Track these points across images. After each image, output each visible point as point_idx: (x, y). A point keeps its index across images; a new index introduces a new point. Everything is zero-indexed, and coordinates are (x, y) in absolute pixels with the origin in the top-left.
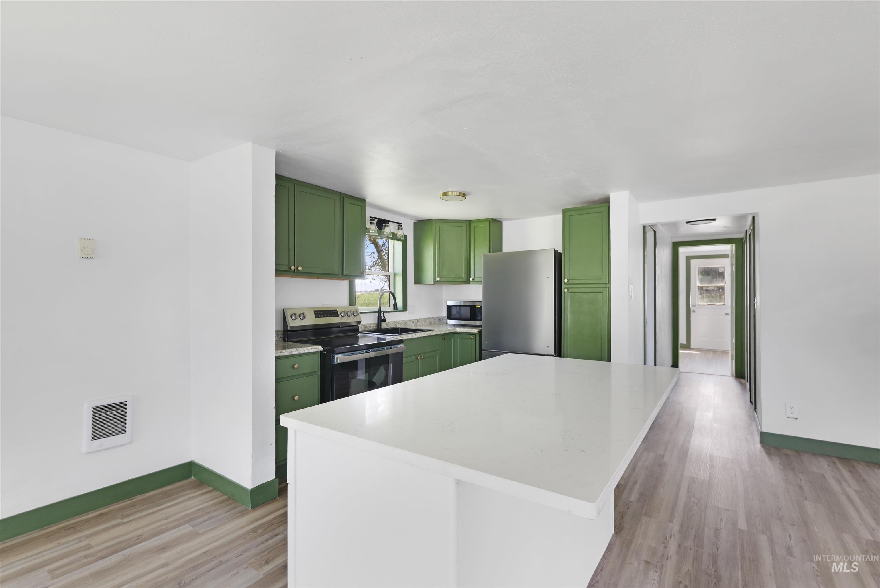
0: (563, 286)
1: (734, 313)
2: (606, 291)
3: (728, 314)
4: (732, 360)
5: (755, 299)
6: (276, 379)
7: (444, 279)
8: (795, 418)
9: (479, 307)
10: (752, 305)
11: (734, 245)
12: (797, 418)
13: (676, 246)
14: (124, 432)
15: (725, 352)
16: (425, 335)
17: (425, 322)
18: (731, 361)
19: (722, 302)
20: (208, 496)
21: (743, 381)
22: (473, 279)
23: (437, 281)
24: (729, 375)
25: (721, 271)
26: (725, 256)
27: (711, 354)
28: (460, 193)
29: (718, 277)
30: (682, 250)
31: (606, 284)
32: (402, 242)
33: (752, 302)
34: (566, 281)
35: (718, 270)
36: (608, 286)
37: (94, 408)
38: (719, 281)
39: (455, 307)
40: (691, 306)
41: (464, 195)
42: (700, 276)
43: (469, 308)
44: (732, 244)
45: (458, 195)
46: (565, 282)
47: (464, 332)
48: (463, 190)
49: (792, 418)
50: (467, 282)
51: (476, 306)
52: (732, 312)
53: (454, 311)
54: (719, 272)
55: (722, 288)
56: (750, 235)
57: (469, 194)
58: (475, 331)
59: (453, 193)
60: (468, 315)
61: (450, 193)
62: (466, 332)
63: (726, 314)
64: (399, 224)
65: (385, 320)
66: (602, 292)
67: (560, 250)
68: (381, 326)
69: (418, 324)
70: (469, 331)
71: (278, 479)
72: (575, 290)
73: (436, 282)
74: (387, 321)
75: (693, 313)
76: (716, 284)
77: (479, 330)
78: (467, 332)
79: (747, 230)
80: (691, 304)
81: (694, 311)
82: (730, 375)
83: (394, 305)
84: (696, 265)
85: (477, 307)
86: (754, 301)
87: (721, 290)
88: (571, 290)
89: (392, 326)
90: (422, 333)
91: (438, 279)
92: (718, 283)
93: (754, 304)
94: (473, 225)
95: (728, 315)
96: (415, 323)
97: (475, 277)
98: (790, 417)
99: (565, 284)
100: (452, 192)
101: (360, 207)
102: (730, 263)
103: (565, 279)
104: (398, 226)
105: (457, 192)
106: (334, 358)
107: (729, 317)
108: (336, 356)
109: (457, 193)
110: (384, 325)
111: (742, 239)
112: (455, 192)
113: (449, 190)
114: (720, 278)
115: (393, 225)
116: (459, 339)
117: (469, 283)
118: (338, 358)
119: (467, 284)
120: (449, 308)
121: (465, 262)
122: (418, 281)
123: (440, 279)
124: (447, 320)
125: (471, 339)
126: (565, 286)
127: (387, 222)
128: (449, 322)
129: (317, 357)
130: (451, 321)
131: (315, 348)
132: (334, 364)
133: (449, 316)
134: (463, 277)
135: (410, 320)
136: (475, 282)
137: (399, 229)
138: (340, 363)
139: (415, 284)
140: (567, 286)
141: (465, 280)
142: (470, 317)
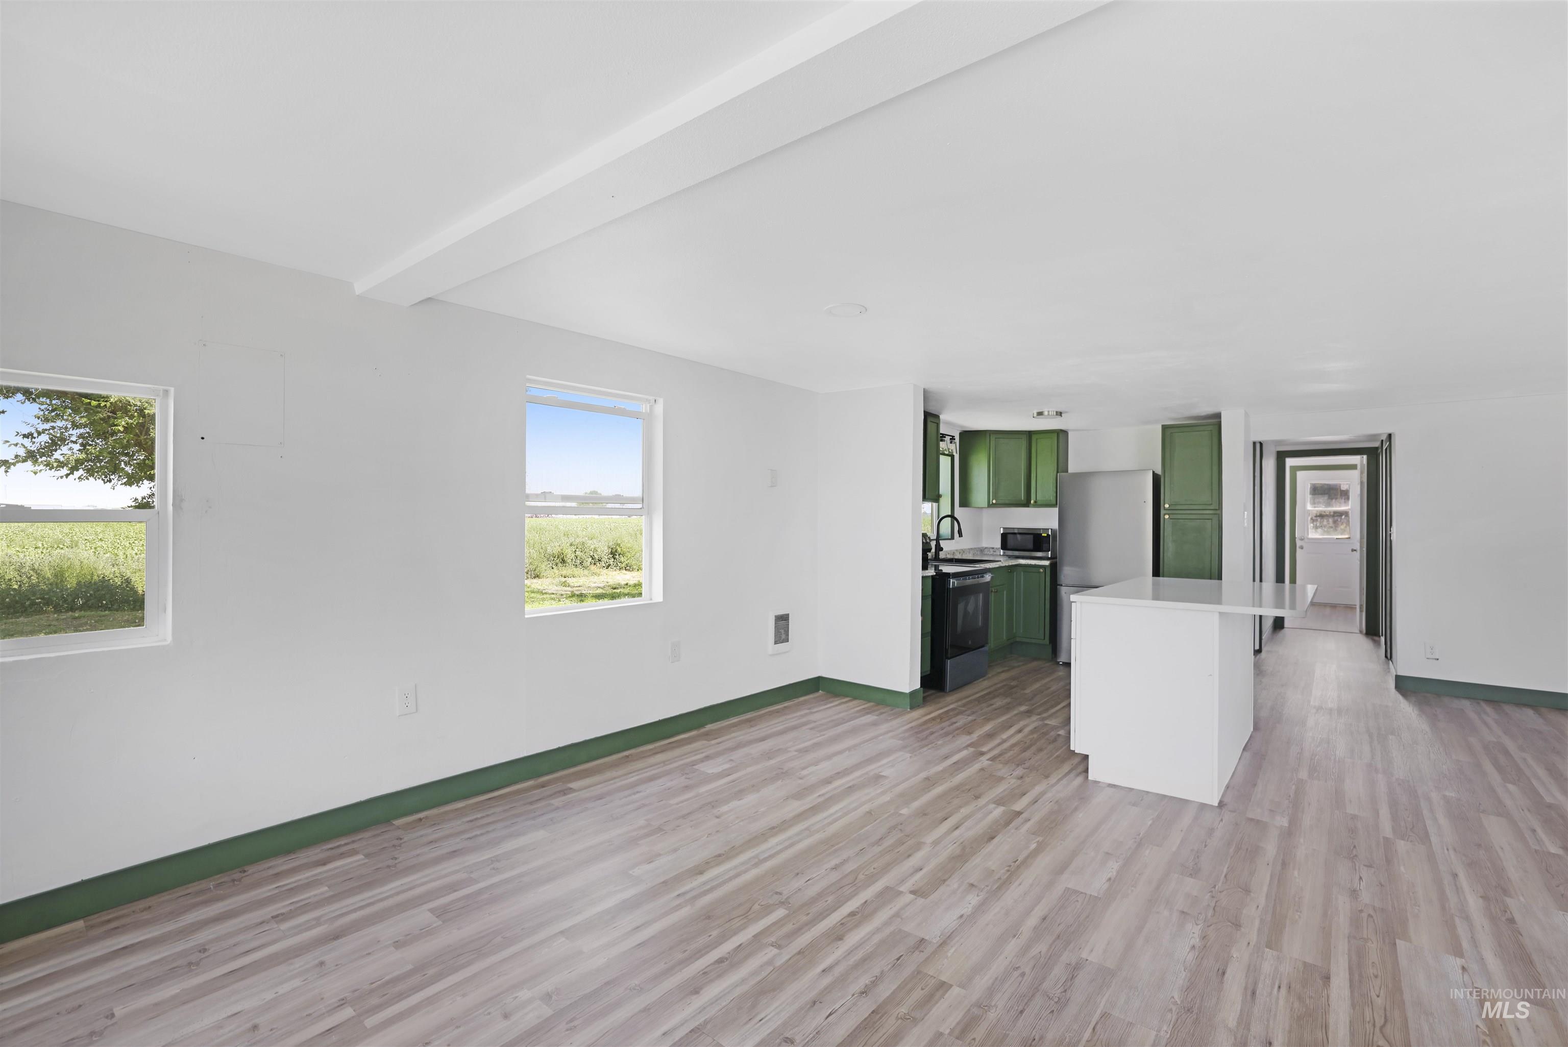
0: (1162, 512)
1: (1365, 549)
2: (1216, 519)
3: (1355, 550)
4: (1361, 611)
5: (1392, 529)
6: (923, 597)
7: (1000, 502)
8: (1435, 659)
9: (1046, 535)
10: (1388, 536)
11: (1365, 457)
12: (1438, 659)
13: (1281, 456)
14: (787, 640)
15: (1351, 608)
16: (997, 566)
17: (982, 553)
18: (1360, 614)
19: (1345, 535)
20: (843, 706)
21: (1376, 638)
22: (1035, 502)
24: (1356, 632)
25: (1344, 489)
26: (1353, 467)
27: (1328, 611)
28: (1057, 412)
29: (1339, 496)
30: (1290, 462)
31: (1216, 510)
33: (1389, 532)
34: (1167, 506)
35: (1340, 487)
36: (1218, 512)
37: (776, 617)
38: (1340, 503)
39: (1012, 535)
40: (1297, 539)
41: (1060, 414)
42: (1311, 496)
43: (1032, 536)
44: (1363, 456)
45: (1055, 414)
46: (1164, 507)
47: (1031, 565)
49: (1433, 659)
50: (1027, 504)
51: (1040, 534)
52: (1361, 547)
53: (1011, 541)
54: (1340, 490)
55: (1346, 513)
56: (1386, 449)
57: (1066, 414)
58: (1047, 563)
60: (1031, 546)
61: (1046, 413)
62: (1035, 565)
63: (1353, 550)
65: (942, 549)
66: (1211, 519)
67: (1159, 471)
68: (937, 555)
70: (1037, 564)
71: (922, 689)
72: (1179, 517)
73: (990, 505)
74: (944, 550)
75: (1301, 550)
76: (1336, 507)
77: (1053, 563)
79: (1382, 441)
80: (1296, 537)
81: (1302, 548)
82: (1358, 632)
83: (958, 531)
84: (1305, 480)
85: (1043, 535)
86: (1390, 531)
87: (1343, 517)
88: (1172, 517)
90: (991, 564)
91: (994, 501)
92: (1340, 507)
93: (1390, 534)
94: (1034, 437)
95: (1355, 552)
97: (1038, 499)
98: (1429, 657)
99: (1165, 509)
101: (936, 424)
102: (1360, 481)
103: (1164, 504)
104: (951, 439)
105: (1053, 411)
106: (950, 583)
107: (1357, 555)
110: (942, 555)
111: (1377, 448)
113: (1046, 409)
114: (1342, 498)
115: (948, 439)
116: (1022, 573)
117: (1030, 506)
118: (952, 582)
119: (1028, 507)
120: (1004, 537)
121: (1024, 479)
122: (964, 503)
123: (996, 502)
124: (1002, 551)
125: (1040, 572)
126: (1165, 512)
127: (944, 436)
128: (1004, 553)
129: (930, 581)
130: (1006, 551)
131: (931, 572)
132: (950, 588)
133: (1004, 546)
134: (1023, 499)
135: (957, 550)
136: (1037, 505)
137: (951, 443)
138: (954, 588)
139: (960, 506)
140: (1168, 512)
141: (1025, 502)
142: (1032, 547)
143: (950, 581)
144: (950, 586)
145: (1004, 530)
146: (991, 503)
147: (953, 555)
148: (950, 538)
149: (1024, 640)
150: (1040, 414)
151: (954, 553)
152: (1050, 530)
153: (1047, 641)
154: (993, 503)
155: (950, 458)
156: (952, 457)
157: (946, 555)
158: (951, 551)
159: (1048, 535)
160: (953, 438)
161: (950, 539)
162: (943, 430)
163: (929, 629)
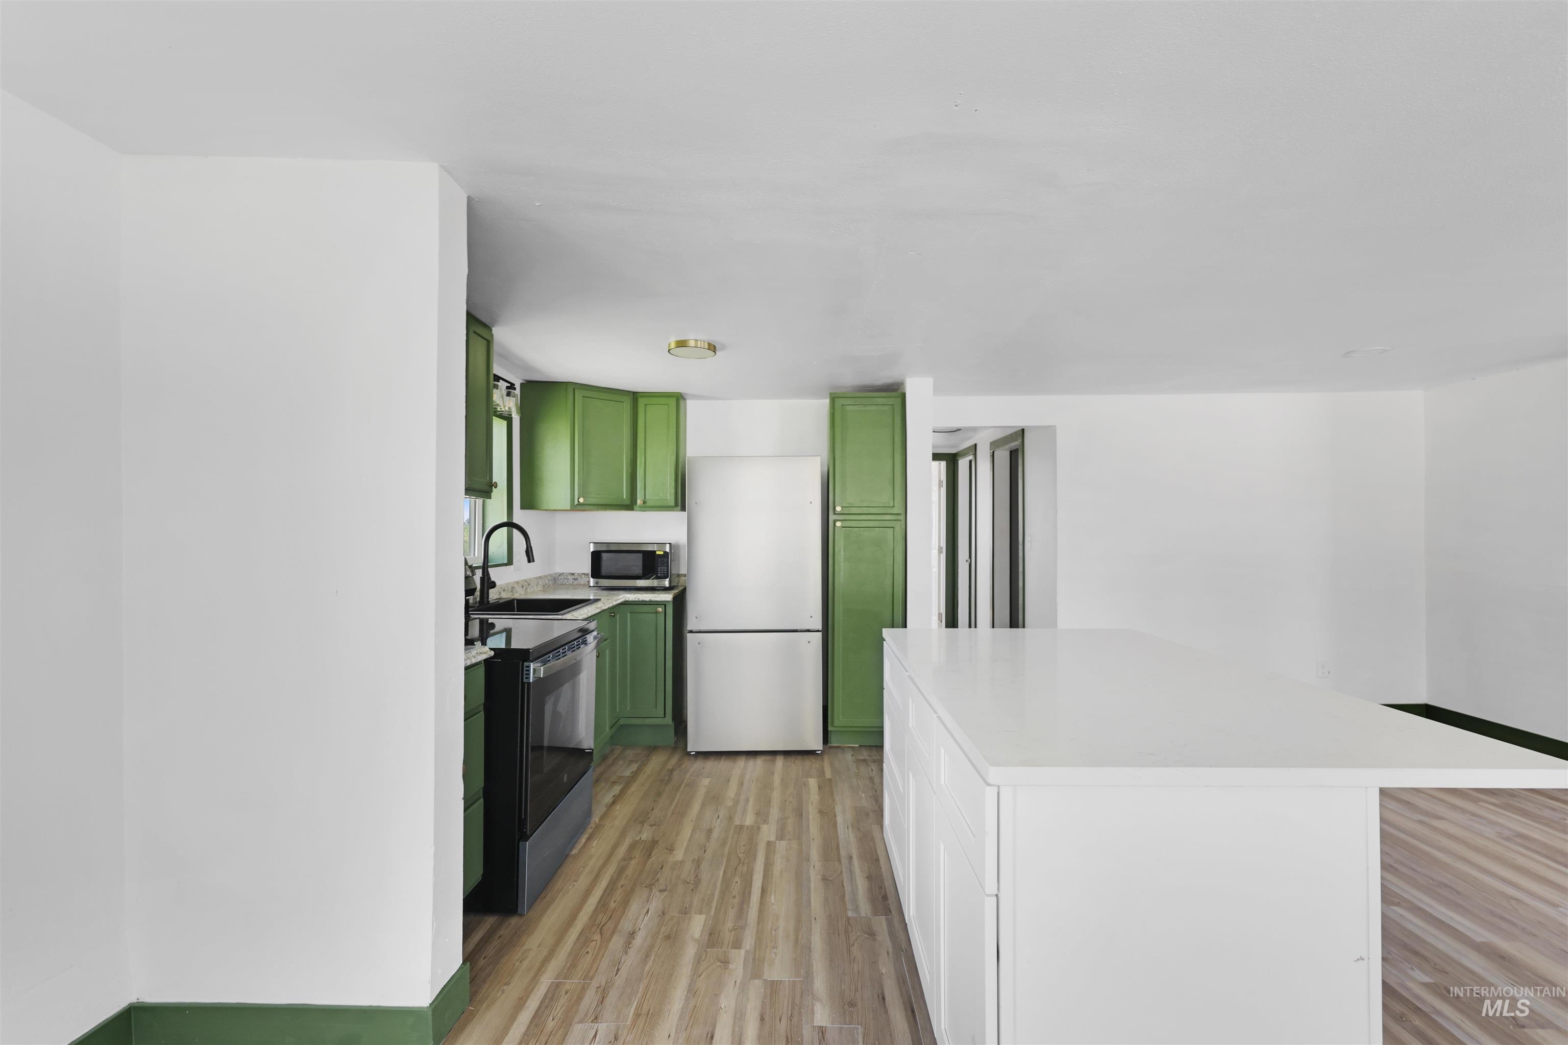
0: (832, 517)
2: (899, 527)
7: (591, 501)
9: (662, 553)
17: (537, 586)
22: (644, 502)
23: (577, 505)
28: (709, 344)
31: (899, 514)
32: (506, 422)
36: (901, 517)
39: (608, 553)
41: (712, 348)
43: (641, 555)
45: (707, 347)
46: (836, 510)
47: (643, 601)
48: (715, 339)
50: (630, 506)
51: (655, 552)
53: (606, 563)
57: (724, 347)
58: (668, 597)
59: (698, 343)
60: (639, 571)
61: (692, 343)
62: (648, 600)
64: (509, 385)
65: (493, 585)
66: (893, 528)
68: (488, 597)
69: (529, 591)
70: (654, 599)
71: (468, 964)
72: (853, 524)
73: (576, 507)
74: (497, 584)
77: (674, 594)
78: (650, 601)
83: (527, 551)
85: (658, 552)
88: (847, 524)
89: (506, 596)
91: (581, 500)
94: (641, 402)
96: (524, 587)
97: (646, 498)
100: (696, 341)
101: (486, 343)
103: (835, 506)
104: (508, 388)
106: (529, 671)
108: (532, 666)
109: (704, 344)
110: (493, 595)
112: (701, 341)
113: (691, 337)
115: (502, 385)
116: (629, 614)
117: (635, 508)
118: (534, 670)
119: (633, 510)
120: (596, 557)
121: (627, 469)
122: (529, 503)
123: (584, 500)
124: (592, 580)
125: (657, 612)
126: (836, 517)
127: (497, 378)
128: (597, 583)
129: (481, 672)
130: (600, 580)
131: (482, 653)
132: (529, 683)
133: (596, 572)
134: (625, 497)
135: (517, 583)
136: (646, 507)
137: (508, 394)
138: (538, 680)
139: (522, 508)
140: (841, 517)
141: (628, 502)
142: (641, 572)
143: (529, 667)
144: (528, 678)
145: (594, 547)
146: (576, 502)
147: (512, 591)
148: (506, 562)
149: (634, 721)
150: (682, 344)
151: (513, 588)
152: (668, 545)
153: (669, 720)
154: (580, 504)
155: (505, 423)
156: (509, 419)
157: (500, 593)
158: (507, 584)
159: (666, 553)
160: (511, 386)
161: (506, 565)
162: (497, 370)
163: (479, 782)
